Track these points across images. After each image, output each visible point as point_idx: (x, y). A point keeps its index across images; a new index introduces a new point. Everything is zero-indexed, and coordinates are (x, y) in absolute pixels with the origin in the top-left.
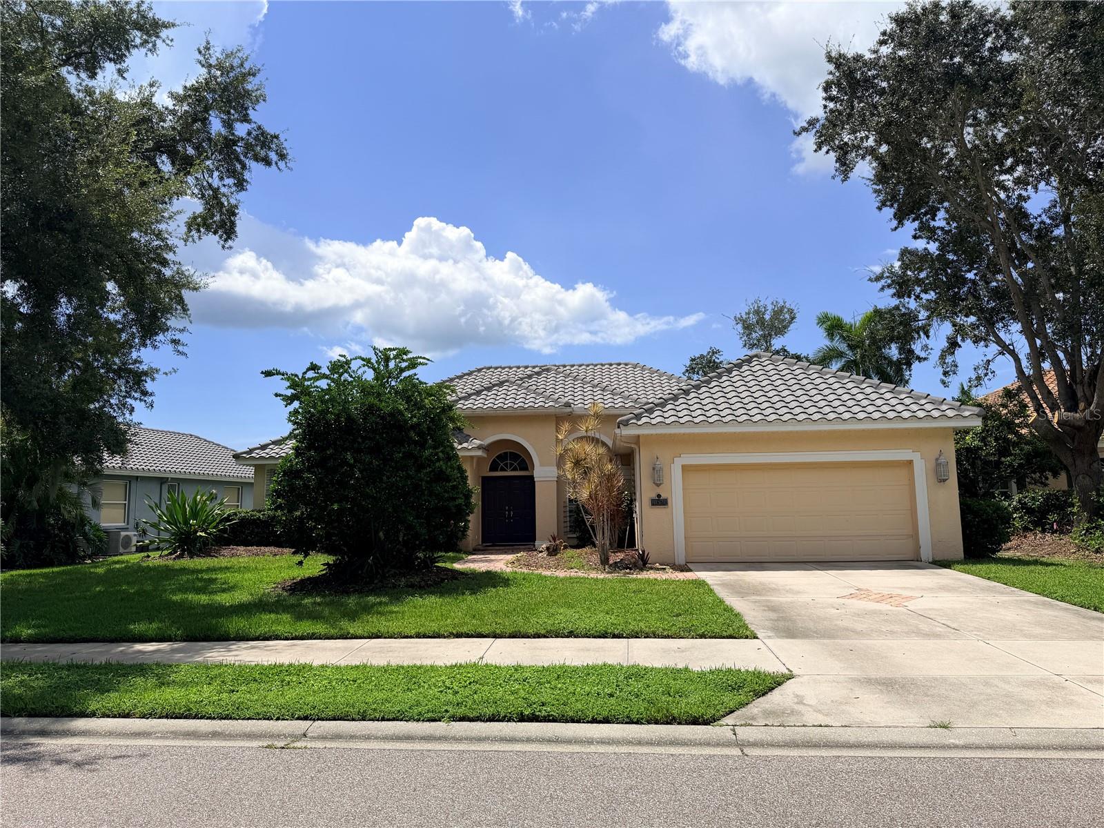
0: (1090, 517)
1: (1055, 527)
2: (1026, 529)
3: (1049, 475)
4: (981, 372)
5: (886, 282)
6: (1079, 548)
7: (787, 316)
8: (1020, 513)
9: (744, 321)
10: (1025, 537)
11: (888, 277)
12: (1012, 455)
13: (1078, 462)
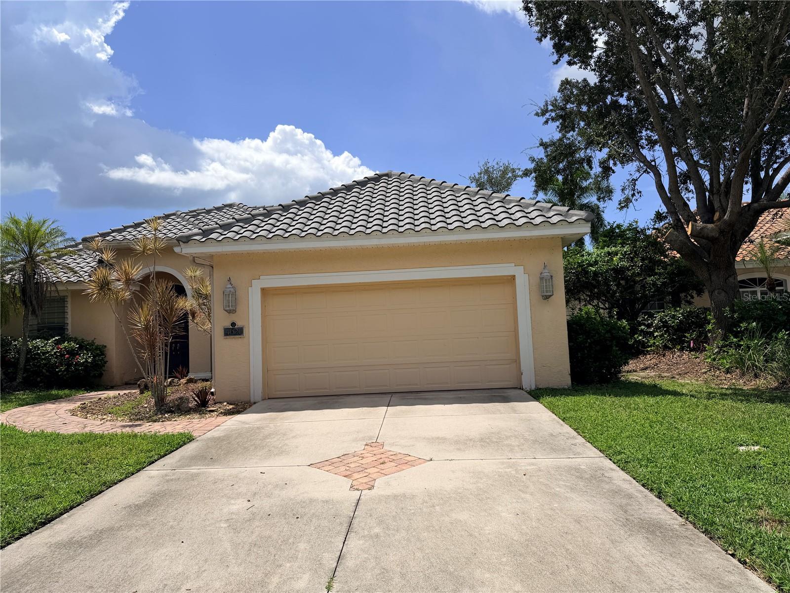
0: (725, 334)
1: (692, 345)
2: (666, 347)
3: (694, 294)
4: (629, 192)
5: (550, 115)
6: (712, 367)
7: (510, 175)
8: (660, 331)
9: (477, 180)
10: (664, 356)
11: (551, 110)
12: (656, 274)
13: (714, 278)
